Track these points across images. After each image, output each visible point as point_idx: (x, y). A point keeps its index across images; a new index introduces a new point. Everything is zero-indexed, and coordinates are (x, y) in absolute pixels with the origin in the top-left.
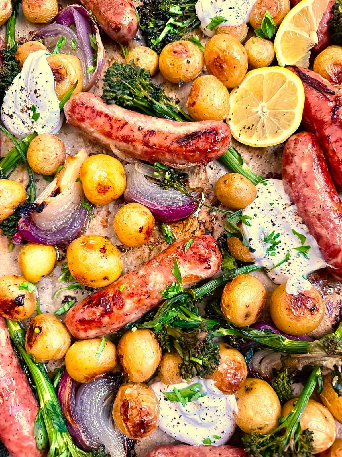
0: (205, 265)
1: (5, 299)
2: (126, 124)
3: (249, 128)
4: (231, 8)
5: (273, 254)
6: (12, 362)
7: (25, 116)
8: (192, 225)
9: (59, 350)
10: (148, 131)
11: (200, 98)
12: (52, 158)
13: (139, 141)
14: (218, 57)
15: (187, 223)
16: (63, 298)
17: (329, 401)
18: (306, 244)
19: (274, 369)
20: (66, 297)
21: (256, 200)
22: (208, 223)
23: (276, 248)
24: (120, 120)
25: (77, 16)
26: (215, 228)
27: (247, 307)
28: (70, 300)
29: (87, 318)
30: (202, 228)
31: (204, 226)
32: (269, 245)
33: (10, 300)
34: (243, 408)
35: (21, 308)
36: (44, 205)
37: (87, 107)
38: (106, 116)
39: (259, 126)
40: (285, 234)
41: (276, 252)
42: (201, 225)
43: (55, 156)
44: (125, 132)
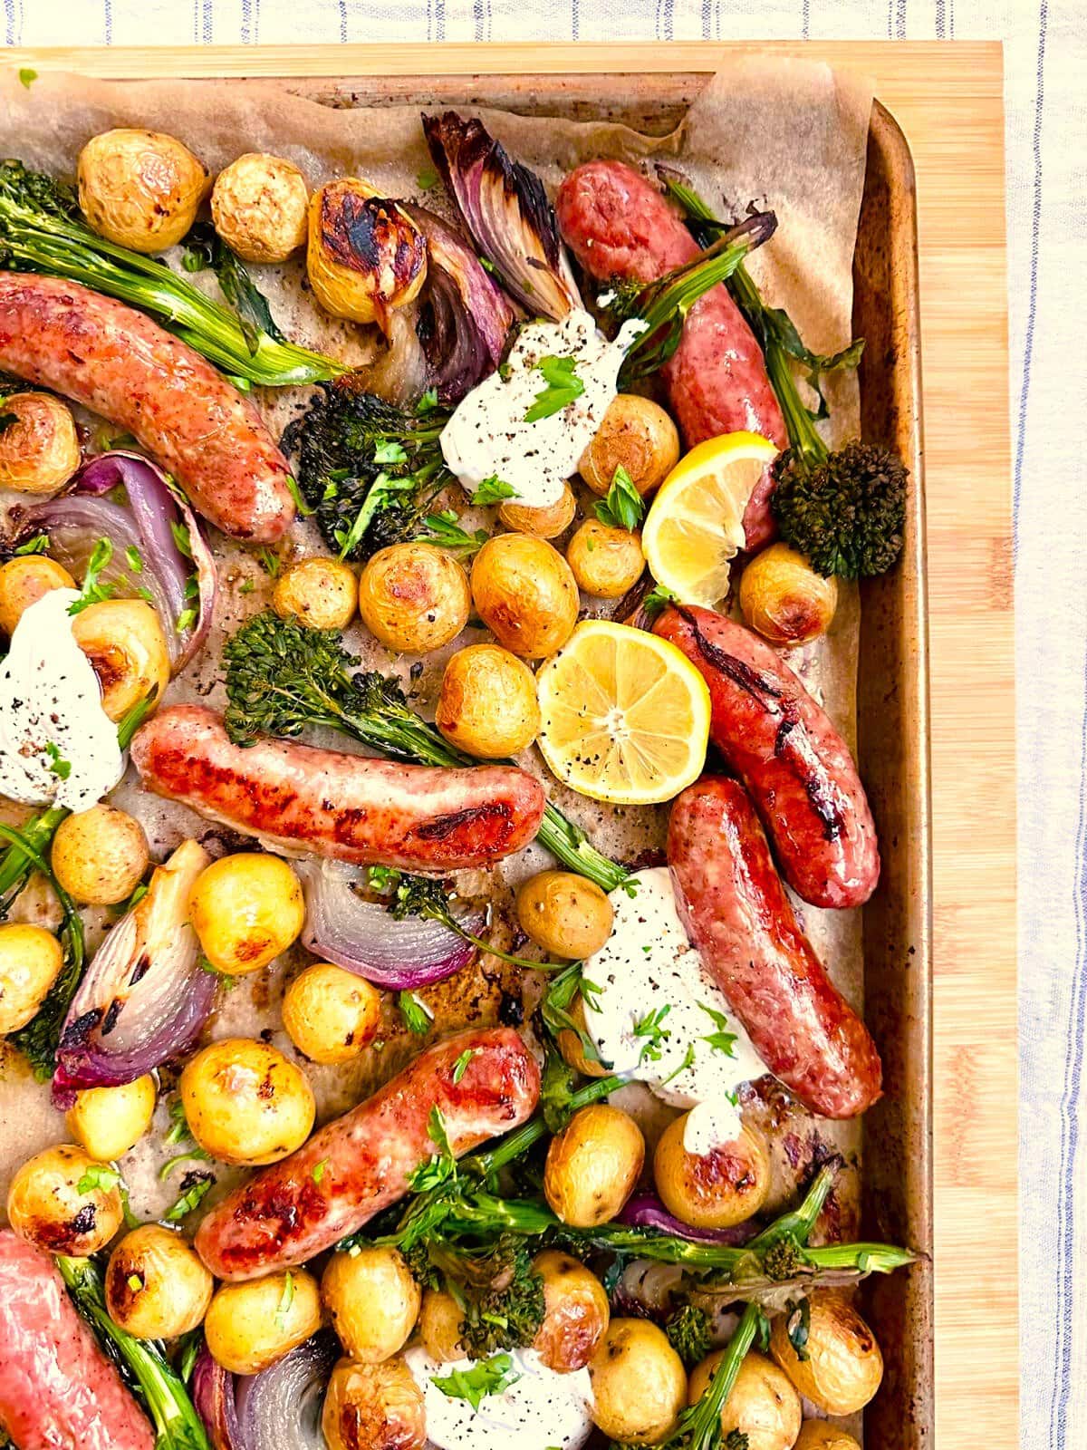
0: (503, 1111)
1: (50, 1221)
2: (294, 797)
3: (587, 762)
4: (530, 454)
5: (657, 1057)
6: (79, 1349)
7: (32, 764)
8: (470, 985)
9: (189, 1316)
10: (347, 812)
11: (465, 717)
12: (117, 877)
13: (327, 832)
14: (503, 606)
15: (459, 981)
16: (183, 1179)
17: (786, 1360)
18: (726, 1030)
19: (671, 1292)
20: (189, 1176)
21: (611, 943)
22: (509, 979)
23: (662, 1040)
24: (276, 790)
25: (133, 482)
26: (525, 990)
27: (599, 1197)
28: (199, 1181)
29: (246, 1245)
30: (495, 989)
31: (499, 986)
32: (645, 1040)
33: (61, 1223)
34: (605, 1393)
35: (90, 1234)
36: (116, 1006)
37: (192, 762)
38: (241, 781)
39: (612, 757)
40: (683, 1006)
41: (662, 1050)
42: (491, 984)
43: (125, 868)
44: (292, 815)
